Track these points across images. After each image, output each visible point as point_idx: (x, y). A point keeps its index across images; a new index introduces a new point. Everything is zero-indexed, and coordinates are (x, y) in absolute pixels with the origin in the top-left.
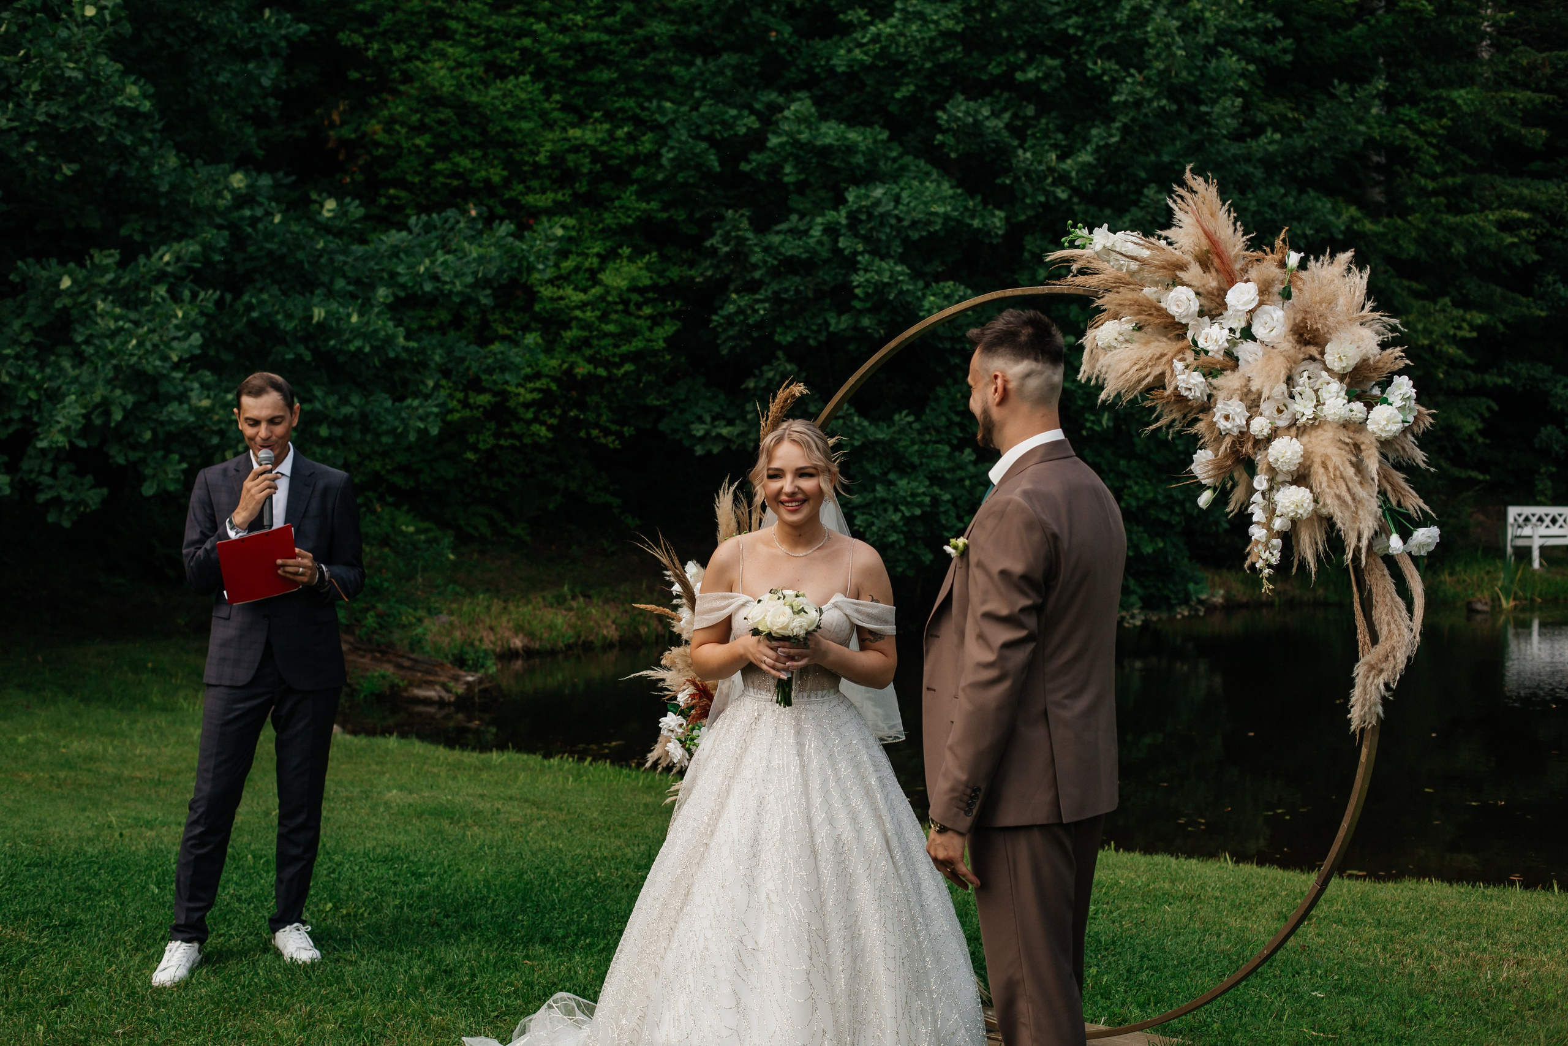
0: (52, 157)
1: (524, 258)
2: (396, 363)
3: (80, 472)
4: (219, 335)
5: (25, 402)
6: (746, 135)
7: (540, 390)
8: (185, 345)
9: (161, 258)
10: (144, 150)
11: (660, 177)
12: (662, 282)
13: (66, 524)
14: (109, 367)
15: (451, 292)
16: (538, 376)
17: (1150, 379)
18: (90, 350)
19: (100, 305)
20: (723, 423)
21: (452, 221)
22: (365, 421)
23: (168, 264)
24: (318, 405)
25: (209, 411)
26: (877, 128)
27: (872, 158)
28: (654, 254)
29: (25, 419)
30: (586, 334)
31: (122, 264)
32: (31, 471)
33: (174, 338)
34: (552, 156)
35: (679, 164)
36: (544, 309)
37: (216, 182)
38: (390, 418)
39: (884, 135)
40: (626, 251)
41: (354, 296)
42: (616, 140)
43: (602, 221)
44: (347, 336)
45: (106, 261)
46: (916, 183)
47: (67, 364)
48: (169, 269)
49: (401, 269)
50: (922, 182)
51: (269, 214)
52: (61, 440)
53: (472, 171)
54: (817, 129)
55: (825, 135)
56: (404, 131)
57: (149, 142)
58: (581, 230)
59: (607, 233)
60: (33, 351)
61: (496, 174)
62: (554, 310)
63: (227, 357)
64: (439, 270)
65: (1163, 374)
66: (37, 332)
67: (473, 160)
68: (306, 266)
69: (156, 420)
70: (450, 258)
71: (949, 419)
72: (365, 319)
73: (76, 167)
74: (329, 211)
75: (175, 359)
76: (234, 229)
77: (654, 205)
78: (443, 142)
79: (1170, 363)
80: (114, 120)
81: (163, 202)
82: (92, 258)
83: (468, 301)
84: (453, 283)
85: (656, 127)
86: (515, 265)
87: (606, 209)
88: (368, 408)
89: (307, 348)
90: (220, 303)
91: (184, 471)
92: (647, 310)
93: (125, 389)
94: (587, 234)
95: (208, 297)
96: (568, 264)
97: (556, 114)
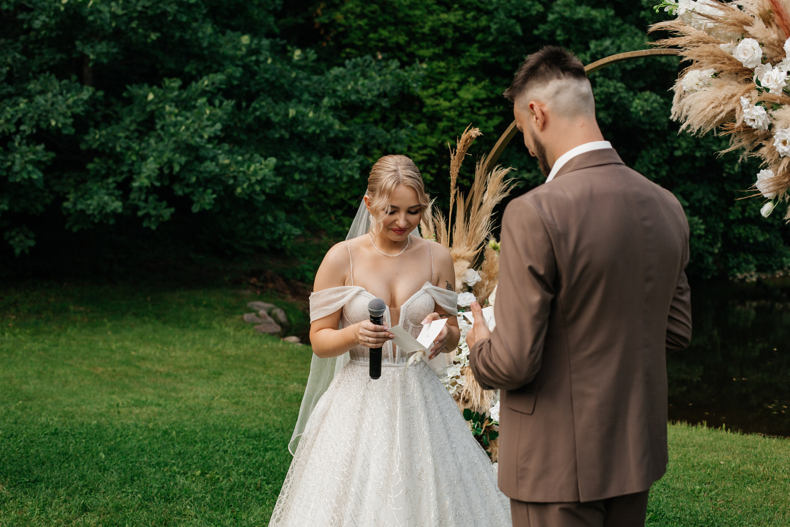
0: (146, 30)
1: (406, 80)
2: (336, 140)
3: (160, 200)
4: (239, 125)
5: (130, 162)
6: (537, 15)
7: (426, 155)
8: (213, 129)
9: (203, 83)
10: (194, 25)
11: (490, 39)
12: (493, 96)
13: (153, 227)
14: (171, 142)
15: (366, 100)
16: (425, 147)
17: (723, 114)
18: (162, 133)
19: (168, 108)
20: (524, 171)
21: (368, 62)
22: (319, 171)
23: (207, 86)
24: (293, 162)
25: (228, 166)
26: (608, 9)
27: (605, 25)
28: (487, 80)
29: (130, 171)
30: (450, 124)
31: (183, 87)
32: (134, 199)
33: (207, 126)
34: (432, 29)
35: (501, 32)
36: (429, 111)
37: (234, 41)
38: (333, 169)
39: (612, 13)
40: (472, 79)
41: (312, 103)
42: (466, 19)
43: (459, 63)
44: (307, 124)
45: (173, 85)
46: (629, 39)
47: (152, 141)
48: (207, 89)
49: (339, 88)
50: (633, 38)
51: (266, 59)
52: (146, 182)
53: (390, 38)
54: (575, 10)
55: (579, 13)
56: (352, 17)
57: (196, 20)
58: (448, 69)
59: (462, 70)
60: (136, 134)
61: (402, 39)
62: (434, 111)
63: (243, 137)
64: (360, 88)
65: (733, 110)
66: (139, 124)
67: (390, 32)
68: (286, 86)
69: (198, 171)
70: (366, 81)
71: (649, 169)
72: (317, 115)
73: (158, 34)
74: (297, 56)
75: (206, 136)
76: (246, 67)
77: (488, 54)
78: (374, 23)
79: (739, 100)
80: (176, 8)
81: (206, 52)
82: (164, 83)
83: (375, 105)
84: (367, 95)
85: (489, 13)
86: (401, 84)
87: (463, 57)
88: (321, 164)
89: (286, 131)
90: (238, 106)
91: (214, 199)
92: (484, 111)
93: (181, 154)
94: (451, 70)
95: (229, 104)
96: (441, 87)
97: (435, 7)
